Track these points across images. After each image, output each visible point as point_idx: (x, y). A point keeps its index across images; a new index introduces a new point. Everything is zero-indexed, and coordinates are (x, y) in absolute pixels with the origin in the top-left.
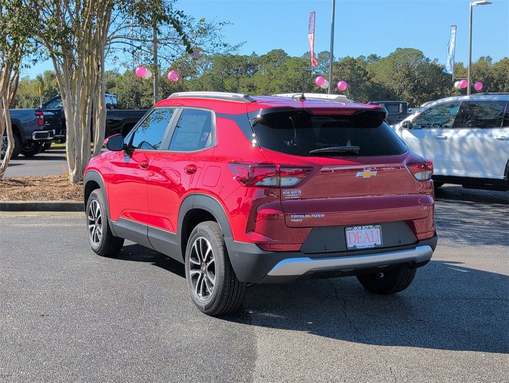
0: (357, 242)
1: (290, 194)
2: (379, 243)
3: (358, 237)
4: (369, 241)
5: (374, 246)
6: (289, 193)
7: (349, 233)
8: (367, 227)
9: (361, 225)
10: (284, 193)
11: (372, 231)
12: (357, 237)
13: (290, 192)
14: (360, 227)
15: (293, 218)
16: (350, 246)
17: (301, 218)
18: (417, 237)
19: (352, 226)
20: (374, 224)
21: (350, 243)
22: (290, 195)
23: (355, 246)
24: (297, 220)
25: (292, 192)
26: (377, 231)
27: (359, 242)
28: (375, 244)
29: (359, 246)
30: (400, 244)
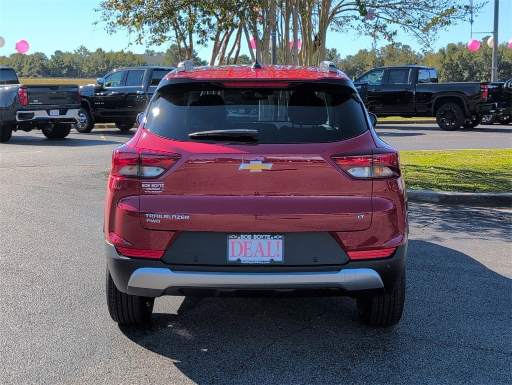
0: (243, 254)
1: (151, 187)
2: (279, 258)
3: (246, 249)
4: (263, 255)
5: (269, 262)
6: (148, 186)
7: (233, 243)
8: (261, 236)
9: (252, 234)
10: (143, 186)
11: (269, 243)
12: (244, 249)
13: (151, 184)
14: (249, 236)
15: (149, 218)
16: (232, 258)
17: (158, 219)
18: (348, 255)
19: (238, 234)
20: (273, 234)
21: (233, 255)
22: (150, 189)
23: (239, 260)
24: (154, 221)
25: (153, 186)
26: (278, 243)
27: (245, 255)
28: (272, 260)
29: (245, 260)
30: (315, 263)
